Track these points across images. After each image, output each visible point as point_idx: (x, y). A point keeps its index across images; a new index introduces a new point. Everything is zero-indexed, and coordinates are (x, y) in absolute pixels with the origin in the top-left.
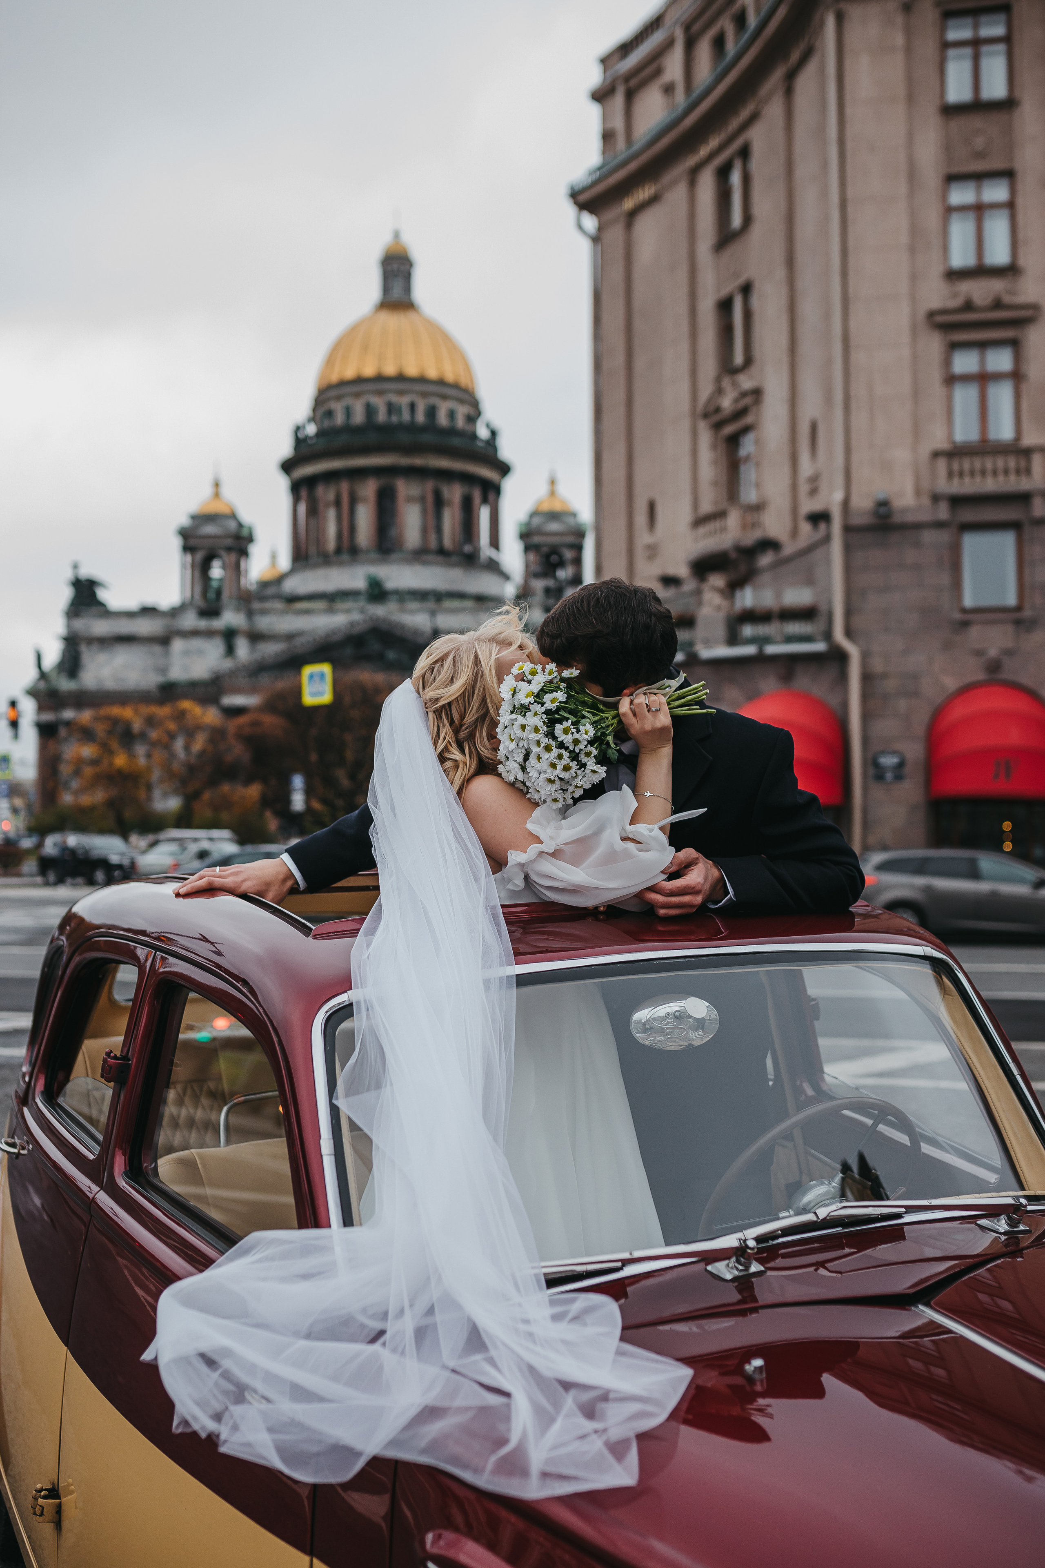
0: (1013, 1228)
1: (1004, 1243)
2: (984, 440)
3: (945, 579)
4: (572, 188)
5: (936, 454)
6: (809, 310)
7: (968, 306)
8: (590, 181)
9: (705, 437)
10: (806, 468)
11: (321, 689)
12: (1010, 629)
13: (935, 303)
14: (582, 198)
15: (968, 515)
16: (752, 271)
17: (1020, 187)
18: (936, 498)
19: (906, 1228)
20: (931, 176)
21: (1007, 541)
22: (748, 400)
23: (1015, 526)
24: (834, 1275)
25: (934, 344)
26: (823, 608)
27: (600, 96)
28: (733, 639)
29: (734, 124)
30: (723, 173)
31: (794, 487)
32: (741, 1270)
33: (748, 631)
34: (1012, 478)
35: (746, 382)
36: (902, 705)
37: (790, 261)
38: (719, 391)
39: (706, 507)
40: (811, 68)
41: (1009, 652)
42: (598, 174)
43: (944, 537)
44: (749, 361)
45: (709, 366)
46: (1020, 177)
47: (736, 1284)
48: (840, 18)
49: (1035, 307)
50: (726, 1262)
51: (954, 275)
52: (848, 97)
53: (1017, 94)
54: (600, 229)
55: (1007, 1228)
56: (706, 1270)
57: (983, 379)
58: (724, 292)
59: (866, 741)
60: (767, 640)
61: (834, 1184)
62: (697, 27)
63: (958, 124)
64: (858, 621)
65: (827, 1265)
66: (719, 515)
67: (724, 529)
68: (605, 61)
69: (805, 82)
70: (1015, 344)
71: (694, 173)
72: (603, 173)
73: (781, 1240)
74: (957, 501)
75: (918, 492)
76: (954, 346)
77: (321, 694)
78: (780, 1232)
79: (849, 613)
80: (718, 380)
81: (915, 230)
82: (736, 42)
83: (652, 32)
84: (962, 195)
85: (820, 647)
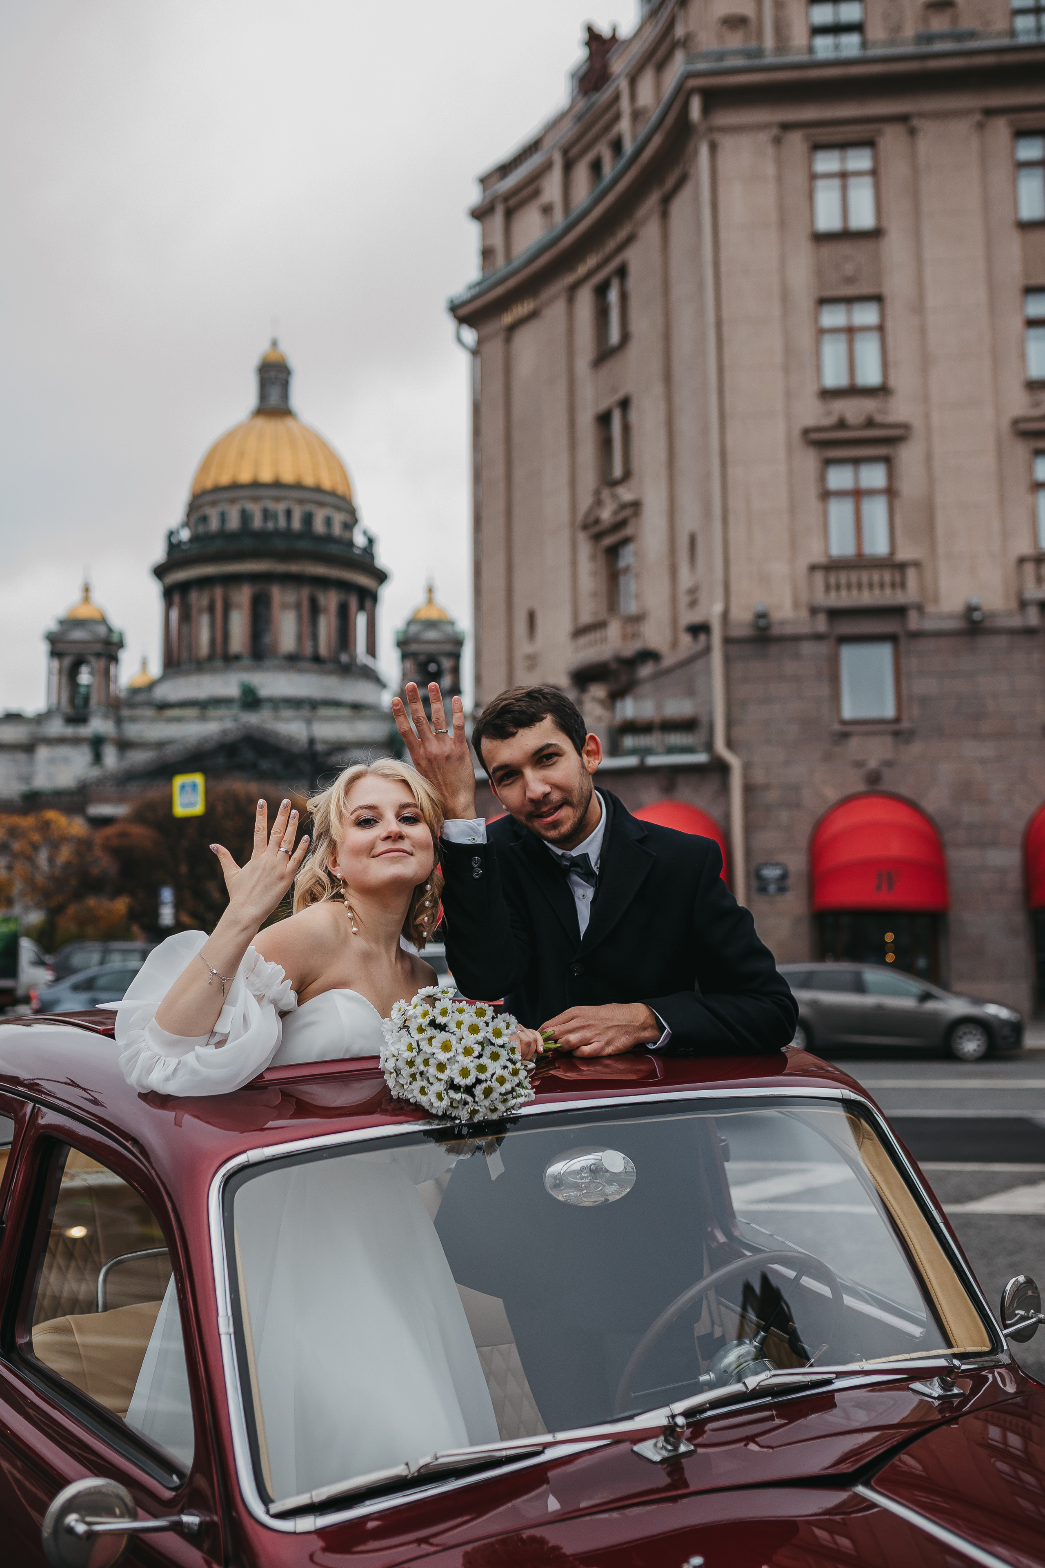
0: (947, 1392)
1: (938, 1408)
2: (860, 555)
3: (825, 690)
4: (452, 302)
5: (813, 568)
6: (686, 425)
7: (842, 424)
8: (467, 296)
9: (585, 548)
10: (686, 580)
11: (193, 800)
12: (888, 740)
13: (810, 421)
14: (463, 312)
15: (847, 628)
16: (628, 387)
17: (889, 311)
18: (814, 611)
19: (836, 1395)
20: (804, 299)
21: (884, 653)
22: (627, 512)
23: (892, 638)
24: (765, 1450)
25: (809, 460)
26: (704, 719)
27: (480, 214)
28: (615, 750)
29: (611, 245)
30: (601, 291)
31: (674, 598)
32: (669, 1451)
33: (629, 742)
34: (888, 591)
35: (626, 494)
36: (784, 816)
37: (668, 378)
38: (598, 503)
39: (586, 618)
40: (685, 194)
41: (889, 764)
42: (476, 290)
43: (822, 649)
44: (627, 475)
45: (588, 479)
46: (888, 301)
47: (665, 1466)
48: (713, 148)
49: (906, 426)
50: (652, 1442)
51: (827, 394)
52: (722, 221)
53: (885, 224)
54: (480, 342)
55: (941, 1392)
56: (632, 1450)
57: (858, 494)
58: (603, 406)
59: (748, 853)
60: (647, 751)
61: (756, 1344)
62: (574, 151)
63: (828, 250)
64: (738, 732)
65: (758, 1439)
66: (599, 626)
67: (604, 640)
68: (484, 181)
69: (680, 206)
70: (888, 461)
71: (573, 289)
72: (481, 288)
73: (709, 1413)
74: (834, 614)
75: (796, 605)
76: (828, 462)
77: (192, 805)
78: (708, 1405)
79: (729, 724)
80: (597, 492)
81: (789, 350)
82: (613, 167)
83: (531, 155)
84: (833, 317)
85: (701, 758)
